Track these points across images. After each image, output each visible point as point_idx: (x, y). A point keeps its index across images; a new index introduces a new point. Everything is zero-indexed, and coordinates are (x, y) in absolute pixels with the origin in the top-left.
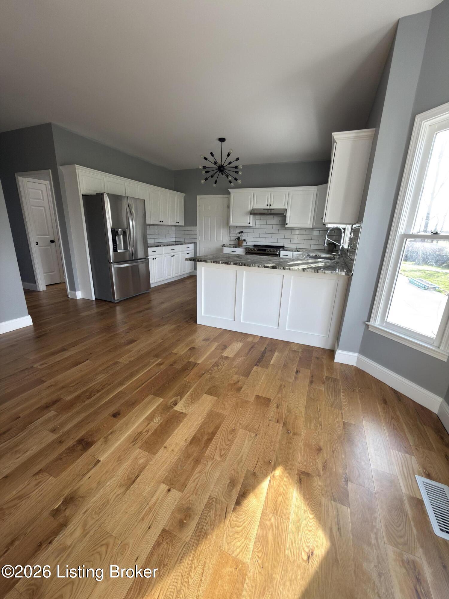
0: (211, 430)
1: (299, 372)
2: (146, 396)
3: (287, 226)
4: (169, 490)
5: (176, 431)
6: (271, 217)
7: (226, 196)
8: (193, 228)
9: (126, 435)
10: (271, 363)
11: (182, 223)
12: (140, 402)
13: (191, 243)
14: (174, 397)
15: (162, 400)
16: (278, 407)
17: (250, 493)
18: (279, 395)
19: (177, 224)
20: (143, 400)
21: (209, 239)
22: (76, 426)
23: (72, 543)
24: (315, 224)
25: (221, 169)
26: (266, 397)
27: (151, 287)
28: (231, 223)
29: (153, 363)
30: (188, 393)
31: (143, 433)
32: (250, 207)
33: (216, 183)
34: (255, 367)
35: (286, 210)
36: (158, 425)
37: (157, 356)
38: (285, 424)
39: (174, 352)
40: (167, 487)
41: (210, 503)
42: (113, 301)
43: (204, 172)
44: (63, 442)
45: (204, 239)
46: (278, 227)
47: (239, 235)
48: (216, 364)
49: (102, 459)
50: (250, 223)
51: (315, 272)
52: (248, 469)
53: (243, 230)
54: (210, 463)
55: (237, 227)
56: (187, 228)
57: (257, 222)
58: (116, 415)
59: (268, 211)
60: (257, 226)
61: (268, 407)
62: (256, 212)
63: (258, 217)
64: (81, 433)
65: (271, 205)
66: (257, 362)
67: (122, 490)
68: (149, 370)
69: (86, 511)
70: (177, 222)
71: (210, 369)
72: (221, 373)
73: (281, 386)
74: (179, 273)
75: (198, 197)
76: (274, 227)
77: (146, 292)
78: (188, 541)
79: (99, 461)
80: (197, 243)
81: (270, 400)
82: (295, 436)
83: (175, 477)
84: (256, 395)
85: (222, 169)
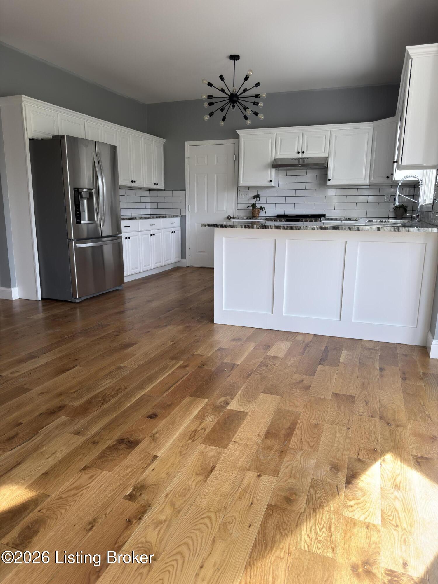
0: (288, 425)
1: (384, 369)
2: (183, 398)
3: (329, 183)
4: (259, 476)
5: (241, 428)
6: (303, 172)
7: (231, 141)
8: (178, 193)
9: (178, 434)
10: (341, 360)
11: (161, 186)
12: (178, 404)
13: (176, 216)
14: (221, 397)
15: (206, 401)
16: (367, 403)
17: (360, 474)
18: (365, 392)
19: (155, 187)
20: (180, 402)
21: (205, 209)
22: (104, 428)
23: (166, 518)
24: (372, 179)
25: (233, 99)
26: (348, 394)
27: (125, 281)
28: (242, 183)
29: (174, 365)
30: (239, 393)
31: (199, 431)
32: (270, 157)
33: (224, 119)
34: (320, 367)
35: (327, 159)
36: (214, 424)
37: (175, 358)
38: (381, 418)
39: (196, 353)
40: (256, 474)
41: (315, 484)
42: (72, 300)
43: (206, 105)
44: (98, 443)
45: (198, 209)
46: (314, 186)
47: (254, 201)
48: (263, 364)
49: (159, 454)
50: (271, 181)
51: (395, 231)
52: (350, 456)
53: (259, 193)
54: (300, 453)
55: (249, 188)
56: (169, 193)
57: (282, 180)
58: (152, 417)
59: (299, 161)
60: (281, 186)
61: (354, 402)
62: (280, 163)
63: (283, 172)
64: (118, 434)
65: (303, 152)
66: (321, 361)
67: (200, 478)
68: (172, 373)
69: (167, 495)
70: (155, 184)
71: (257, 369)
72: (274, 373)
73: (363, 384)
74: (160, 262)
75: (187, 144)
76: (309, 186)
77: (117, 288)
78: (302, 512)
79: (155, 457)
80: (185, 216)
81: (354, 397)
82: (399, 428)
83: (261, 465)
84: (333, 393)
85: (235, 99)
